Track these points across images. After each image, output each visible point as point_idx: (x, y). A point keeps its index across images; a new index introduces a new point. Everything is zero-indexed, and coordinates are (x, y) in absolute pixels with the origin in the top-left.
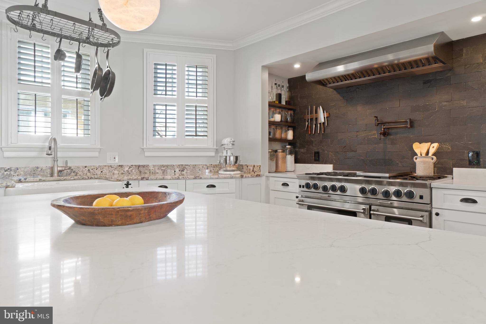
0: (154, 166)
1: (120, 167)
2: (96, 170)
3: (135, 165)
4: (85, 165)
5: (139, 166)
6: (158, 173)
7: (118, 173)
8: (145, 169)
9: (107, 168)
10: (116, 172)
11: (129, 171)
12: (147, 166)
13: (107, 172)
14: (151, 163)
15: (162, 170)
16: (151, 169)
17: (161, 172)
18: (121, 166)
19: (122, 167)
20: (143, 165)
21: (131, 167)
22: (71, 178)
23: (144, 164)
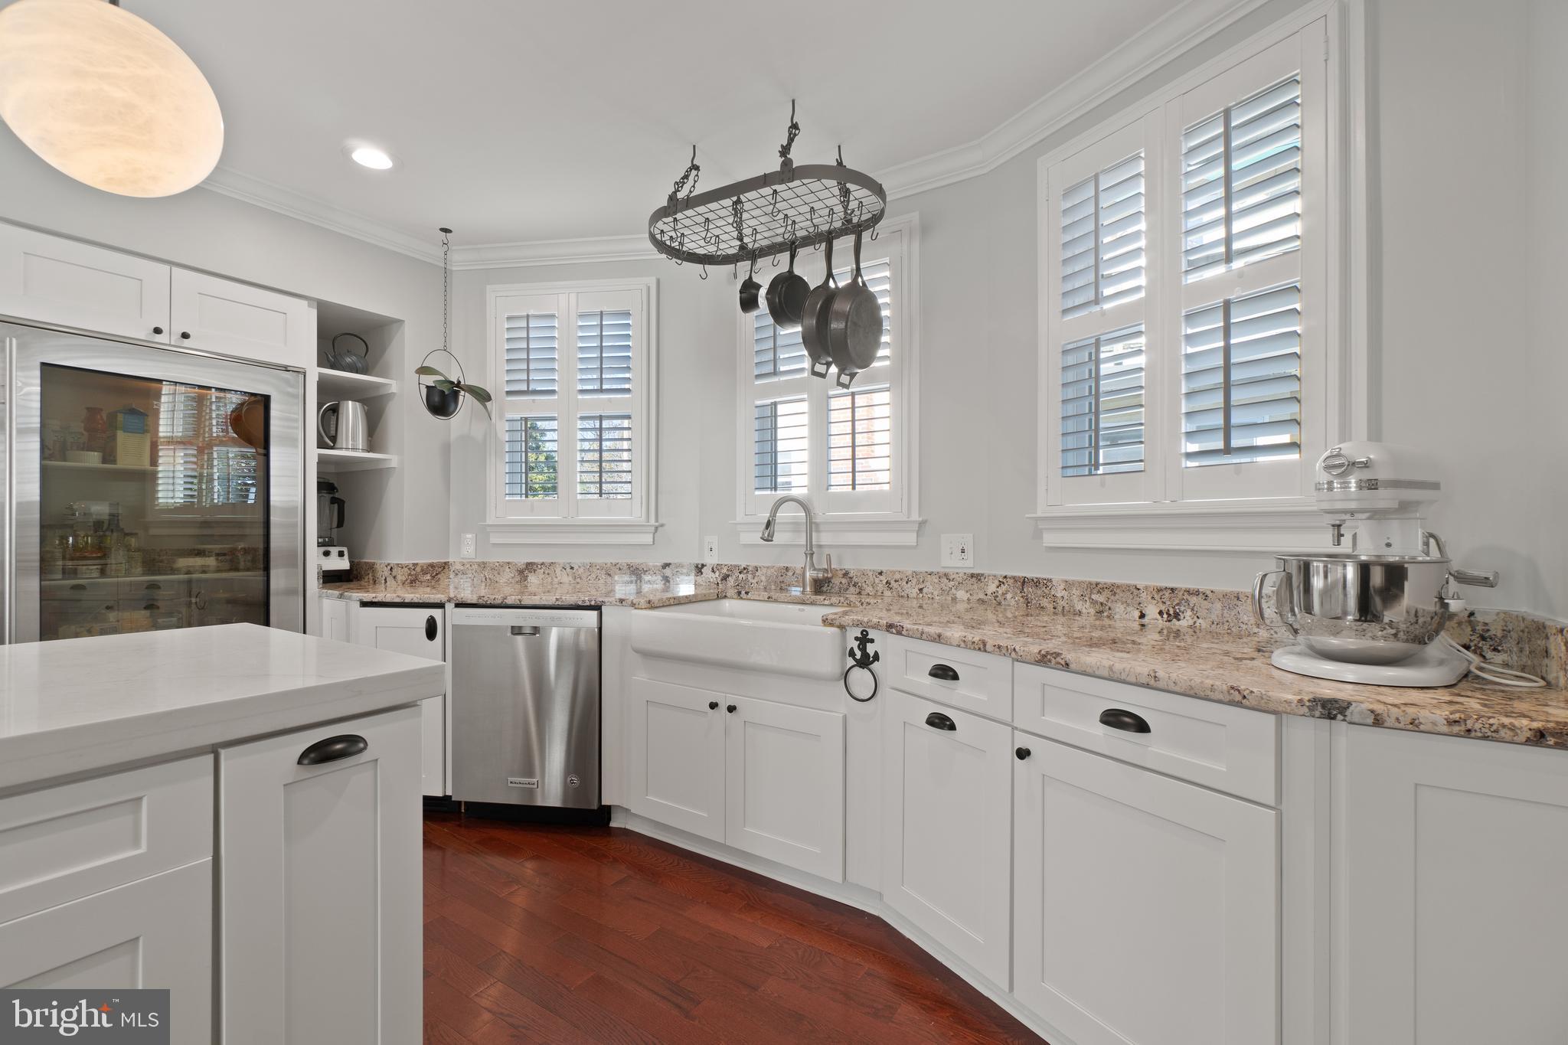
0: (1069, 585)
1: (974, 579)
2: (907, 583)
3: (1014, 578)
4: (879, 568)
5: (1024, 582)
6: (1080, 613)
7: (969, 599)
8: (1039, 592)
9: (936, 581)
10: (961, 594)
11: (997, 596)
12: (1045, 582)
13: (936, 593)
14: (1058, 573)
15: (1094, 602)
16: (1059, 595)
17: (1092, 611)
18: (977, 577)
19: (980, 580)
20: (1035, 580)
21: (1003, 583)
22: (825, 599)
23: (1038, 576)
